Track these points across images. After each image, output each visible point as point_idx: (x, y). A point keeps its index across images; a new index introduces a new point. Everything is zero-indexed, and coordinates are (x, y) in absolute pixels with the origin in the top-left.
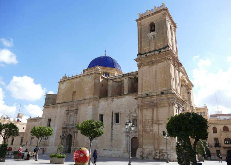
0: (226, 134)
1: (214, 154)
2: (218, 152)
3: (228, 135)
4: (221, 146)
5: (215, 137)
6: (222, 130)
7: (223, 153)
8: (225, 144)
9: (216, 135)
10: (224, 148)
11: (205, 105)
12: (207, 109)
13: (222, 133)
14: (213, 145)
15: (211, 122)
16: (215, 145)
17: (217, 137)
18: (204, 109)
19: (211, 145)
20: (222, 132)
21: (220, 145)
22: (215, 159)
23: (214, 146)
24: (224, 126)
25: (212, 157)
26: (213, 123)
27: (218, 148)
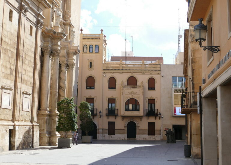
0: (130, 91)
1: (102, 129)
2: (112, 125)
3: (134, 93)
4: (119, 114)
5: (110, 97)
6: (126, 83)
7: (120, 128)
8: (126, 110)
9: (112, 94)
10: (124, 117)
11: (102, 30)
12: (105, 41)
13: (125, 89)
14: (104, 113)
15: (106, 67)
16: (107, 113)
17: (114, 97)
18: (99, 39)
19: (100, 112)
20: (124, 87)
21: (116, 112)
22: (104, 138)
23: (106, 115)
24: (129, 75)
25: (99, 136)
26: (111, 68)
27: (112, 119)
